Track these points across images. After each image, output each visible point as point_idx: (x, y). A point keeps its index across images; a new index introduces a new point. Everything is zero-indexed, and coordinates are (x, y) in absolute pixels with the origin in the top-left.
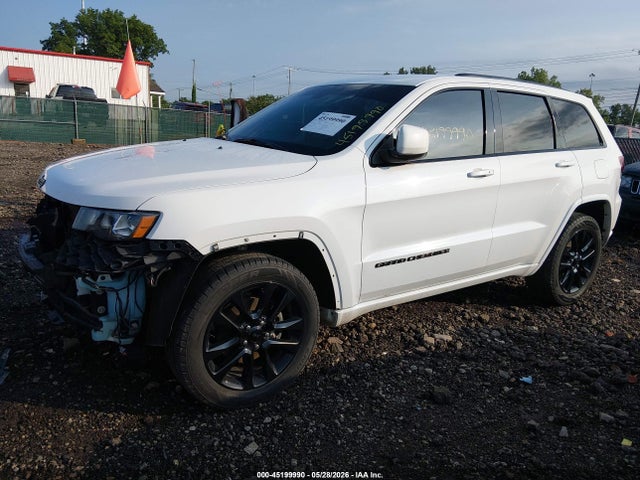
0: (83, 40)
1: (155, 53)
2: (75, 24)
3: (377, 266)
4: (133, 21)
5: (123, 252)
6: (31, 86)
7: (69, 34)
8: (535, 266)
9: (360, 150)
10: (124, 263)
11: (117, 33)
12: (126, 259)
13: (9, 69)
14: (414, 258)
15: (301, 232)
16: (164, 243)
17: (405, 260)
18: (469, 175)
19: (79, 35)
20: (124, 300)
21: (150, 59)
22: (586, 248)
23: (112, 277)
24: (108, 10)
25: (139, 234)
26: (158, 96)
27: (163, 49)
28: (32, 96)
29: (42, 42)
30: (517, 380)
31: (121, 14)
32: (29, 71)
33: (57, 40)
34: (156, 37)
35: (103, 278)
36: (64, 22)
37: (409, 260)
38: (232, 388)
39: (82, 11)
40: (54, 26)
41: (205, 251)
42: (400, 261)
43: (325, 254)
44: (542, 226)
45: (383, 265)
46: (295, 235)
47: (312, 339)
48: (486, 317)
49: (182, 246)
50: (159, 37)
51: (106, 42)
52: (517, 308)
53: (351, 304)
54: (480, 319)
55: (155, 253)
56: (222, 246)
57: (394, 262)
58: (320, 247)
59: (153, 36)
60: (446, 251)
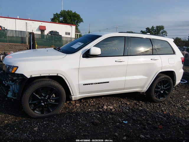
0: (61, 19)
1: (80, 22)
2: (59, 14)
3: (84, 85)
4: (75, 13)
5: (10, 76)
6: (45, 31)
7: (58, 17)
8: (145, 89)
9: (80, 53)
10: (10, 78)
11: (70, 17)
12: (10, 77)
13: (40, 26)
14: (96, 83)
15: (58, 74)
16: (18, 74)
17: (93, 84)
18: (116, 61)
19: (60, 17)
20: (14, 88)
21: (78, 24)
22: (166, 85)
23: (12, 82)
24: (68, 10)
25: (13, 72)
26: (78, 34)
27: (82, 21)
28: (45, 34)
29: (51, 19)
30: (122, 122)
31: (72, 11)
32: (45, 27)
33: (55, 19)
34: (80, 18)
35: (9, 82)
36: (57, 14)
37: (95, 84)
38: (37, 113)
39: (62, 11)
40: (54, 15)
41: (29, 77)
42: (91, 84)
43: (66, 80)
44: (146, 77)
45: (86, 84)
46: (56, 75)
47: (63, 103)
48: (128, 103)
49: (22, 75)
50: (81, 18)
51: (67, 19)
52: (141, 102)
53: (76, 95)
54: (126, 104)
55: (17, 77)
56: (33, 76)
57: (89, 84)
58: (64, 78)
59: (80, 17)
60: (108, 82)
